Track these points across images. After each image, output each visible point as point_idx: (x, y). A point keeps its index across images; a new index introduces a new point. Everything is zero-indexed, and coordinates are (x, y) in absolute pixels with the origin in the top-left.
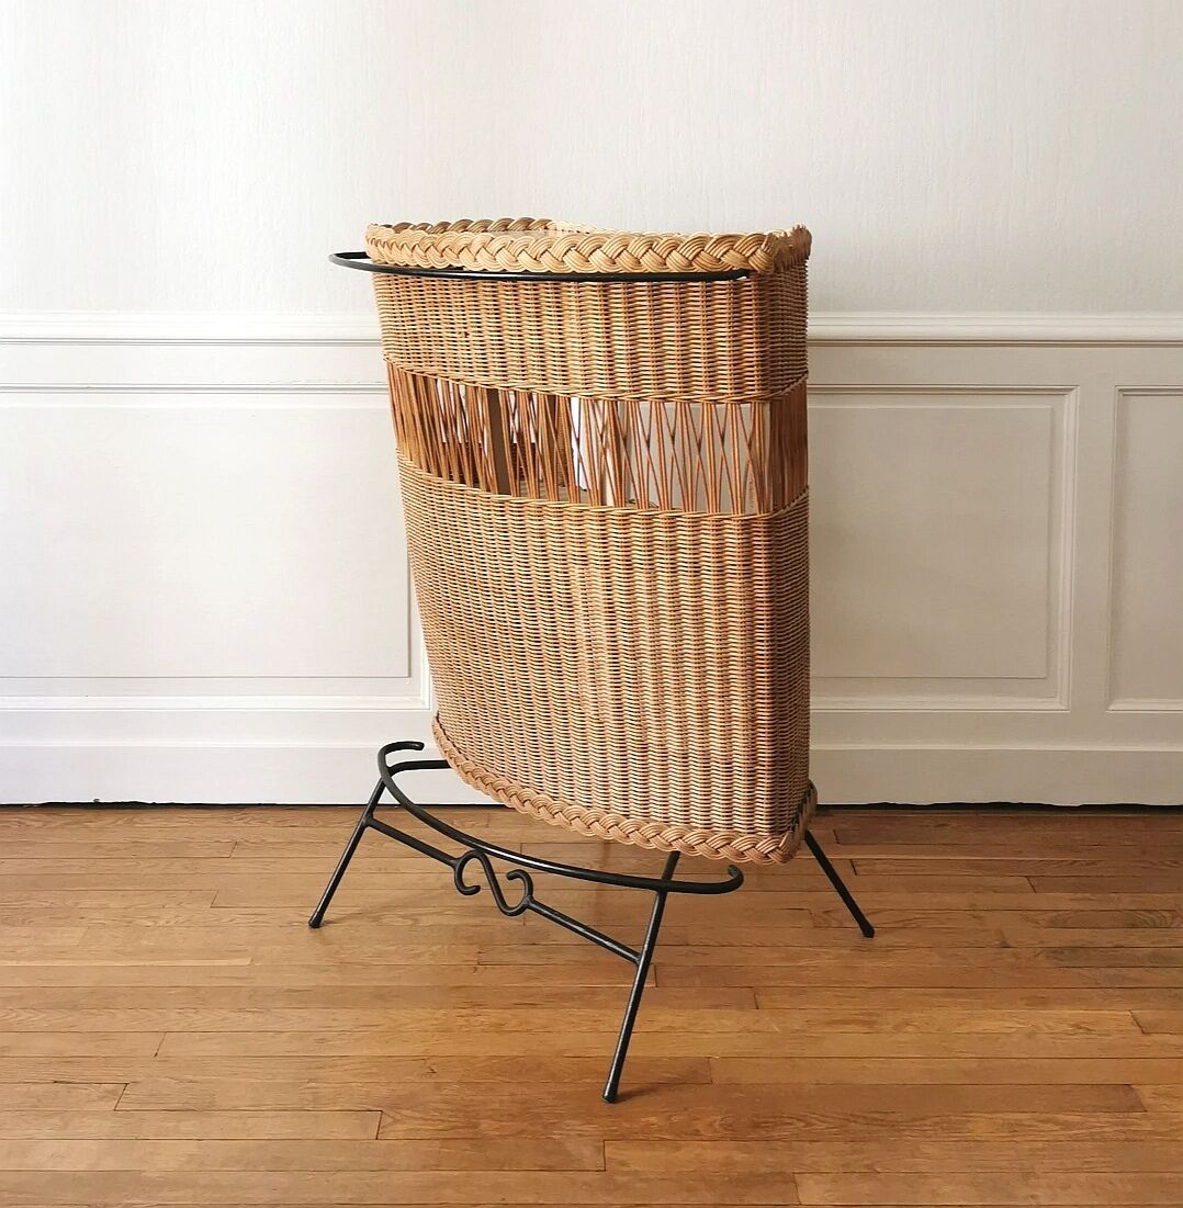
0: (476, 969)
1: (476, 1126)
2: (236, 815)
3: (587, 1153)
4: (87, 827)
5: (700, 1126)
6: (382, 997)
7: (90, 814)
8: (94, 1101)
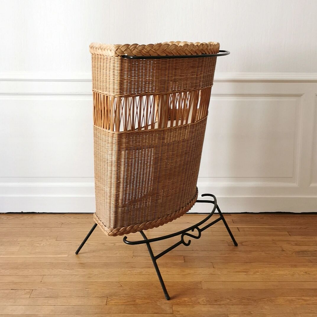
0: (132, 257)
1: (135, 301)
2: (62, 216)
3: (167, 309)
4: (19, 219)
5: (200, 301)
6: (106, 265)
7: (20, 215)
8: (23, 295)
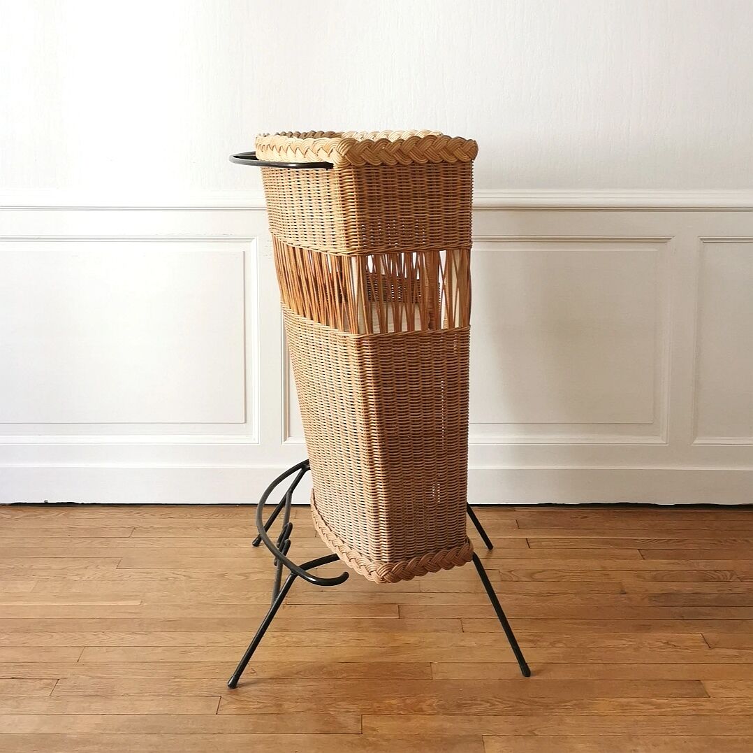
1: (281, 705)
2: (136, 510)
3: (349, 722)
4: (39, 518)
5: (424, 706)
6: (223, 624)
7: (41, 510)
8: (37, 690)
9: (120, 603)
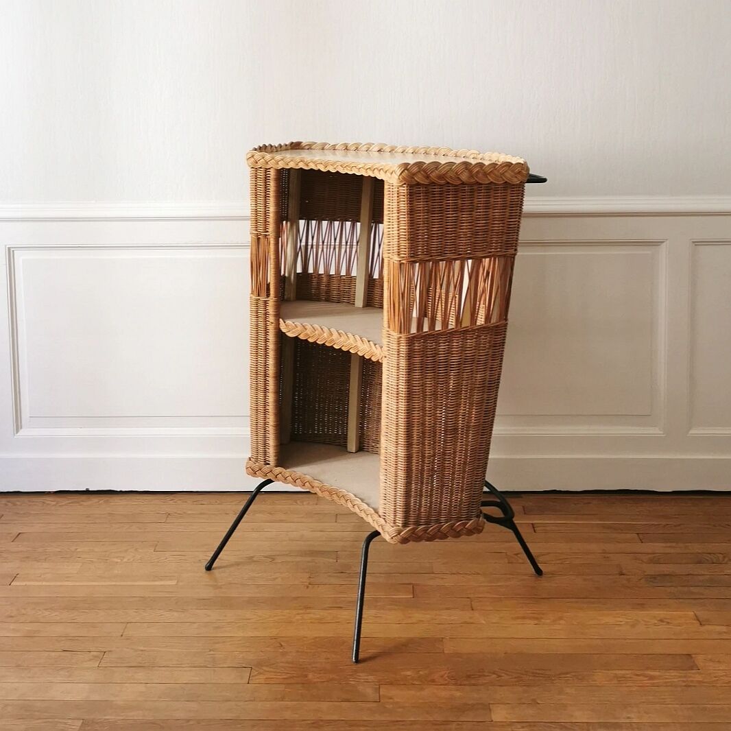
0: (308, 587)
1: (306, 676)
2: (169, 497)
3: (369, 692)
4: (81, 505)
5: (435, 677)
6: (252, 602)
7: (84, 497)
8: (86, 662)
9: (157, 583)
